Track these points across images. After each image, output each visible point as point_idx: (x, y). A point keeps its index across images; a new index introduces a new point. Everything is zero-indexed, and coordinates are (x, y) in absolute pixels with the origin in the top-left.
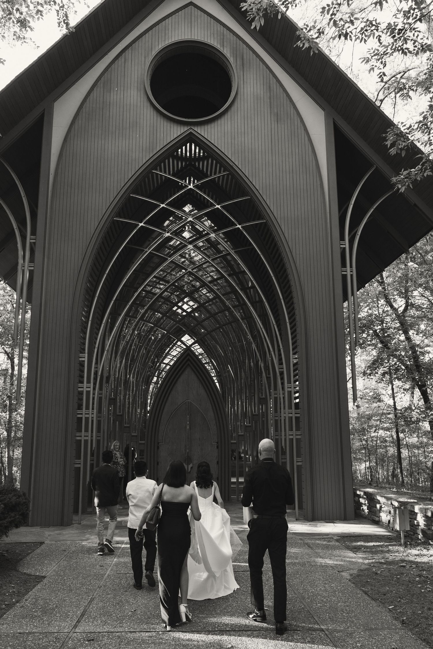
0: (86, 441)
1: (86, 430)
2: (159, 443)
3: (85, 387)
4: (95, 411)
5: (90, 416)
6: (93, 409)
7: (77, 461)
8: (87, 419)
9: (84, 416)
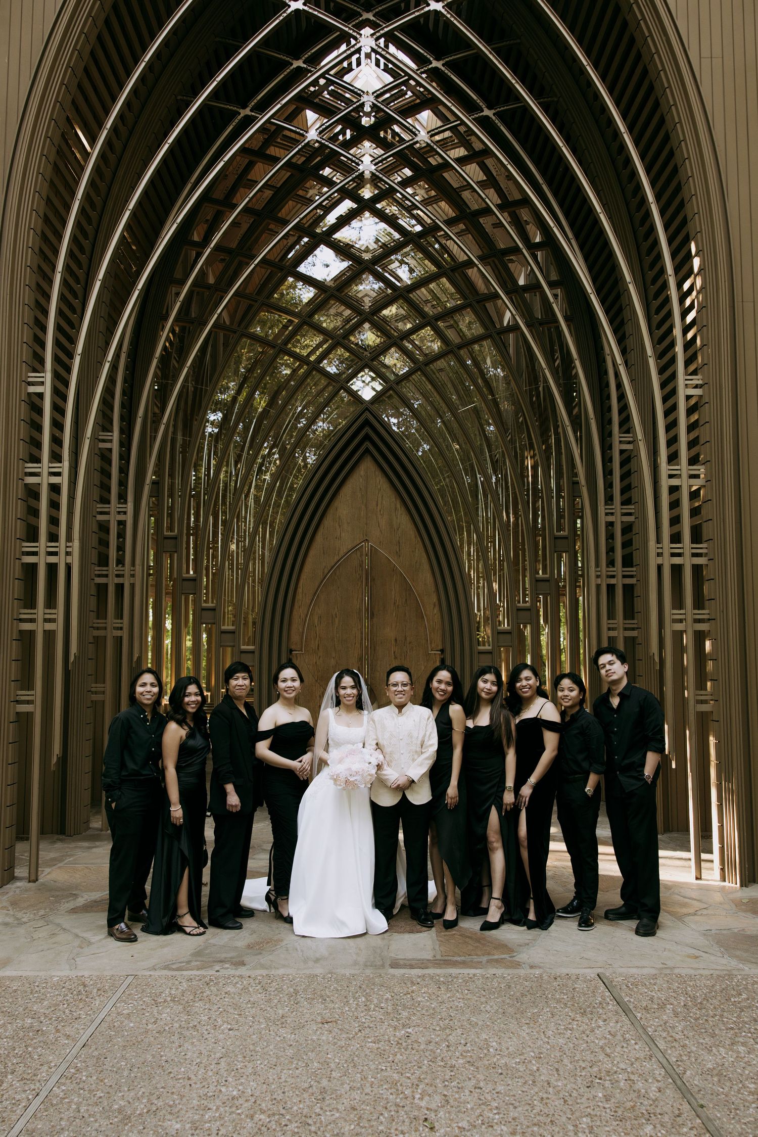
0: (49, 636)
1: (51, 602)
2: (291, 651)
3: (45, 474)
4: (76, 544)
5: (61, 561)
6: (69, 538)
7: (23, 695)
8: (52, 569)
9: (42, 561)
